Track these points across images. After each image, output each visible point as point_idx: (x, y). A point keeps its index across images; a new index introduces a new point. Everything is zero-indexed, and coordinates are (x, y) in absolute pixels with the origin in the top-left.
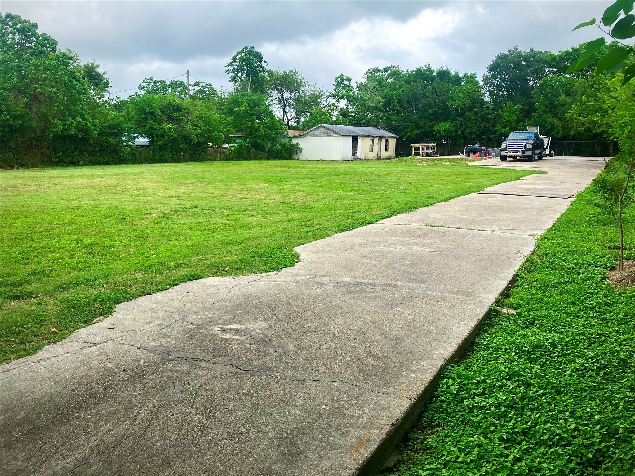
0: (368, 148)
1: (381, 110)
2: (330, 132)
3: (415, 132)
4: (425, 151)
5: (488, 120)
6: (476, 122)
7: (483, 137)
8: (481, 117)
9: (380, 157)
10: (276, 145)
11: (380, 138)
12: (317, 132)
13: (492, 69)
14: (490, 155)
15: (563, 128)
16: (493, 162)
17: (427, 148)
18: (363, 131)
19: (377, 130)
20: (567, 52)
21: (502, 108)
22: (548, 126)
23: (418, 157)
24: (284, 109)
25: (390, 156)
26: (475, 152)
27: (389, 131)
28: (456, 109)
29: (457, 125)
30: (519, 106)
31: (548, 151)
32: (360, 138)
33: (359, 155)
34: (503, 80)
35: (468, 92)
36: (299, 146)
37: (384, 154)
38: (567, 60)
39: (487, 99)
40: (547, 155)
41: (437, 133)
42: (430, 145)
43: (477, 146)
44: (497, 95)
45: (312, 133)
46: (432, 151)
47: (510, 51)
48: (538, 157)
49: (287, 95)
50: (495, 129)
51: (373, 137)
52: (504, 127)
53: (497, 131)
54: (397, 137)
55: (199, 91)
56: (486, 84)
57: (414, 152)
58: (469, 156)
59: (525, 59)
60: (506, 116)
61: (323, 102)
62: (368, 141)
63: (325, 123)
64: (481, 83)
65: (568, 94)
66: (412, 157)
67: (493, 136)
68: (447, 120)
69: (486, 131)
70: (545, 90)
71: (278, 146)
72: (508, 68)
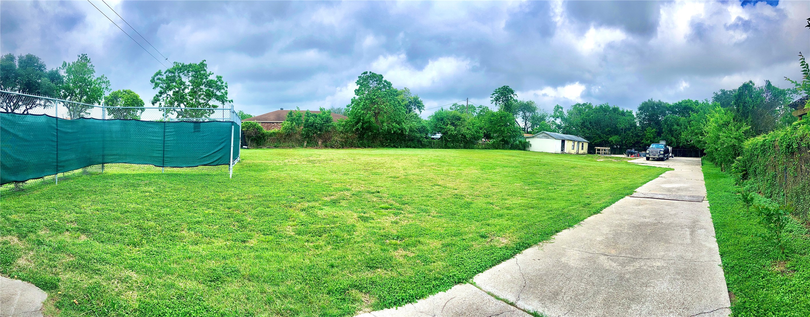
0: (571, 147)
1: (580, 126)
2: (548, 137)
3: (598, 141)
4: (603, 152)
5: (639, 136)
6: (632, 137)
7: (636, 145)
8: (635, 134)
9: (578, 153)
10: (516, 141)
11: (579, 142)
12: (541, 135)
13: (640, 109)
14: (640, 156)
15: (677, 142)
16: (642, 160)
17: (605, 150)
18: (569, 137)
19: (577, 137)
20: (676, 104)
21: (646, 130)
22: (669, 141)
23: (599, 155)
24: (526, 122)
25: (584, 153)
26: (632, 154)
27: (584, 138)
28: (622, 129)
29: (622, 138)
30: (654, 130)
31: (671, 155)
32: (566, 141)
33: (565, 151)
34: (646, 115)
35: (628, 120)
36: (530, 143)
37: (581, 151)
38: (676, 108)
39: (638, 125)
40: (671, 156)
41: (611, 142)
42: (607, 148)
43: (633, 150)
44: (643, 123)
45: (538, 136)
46: (607, 152)
47: (649, 100)
48: (666, 158)
49: (528, 114)
50: (642, 141)
51: (574, 141)
52: (647, 140)
53: (643, 143)
54: (589, 142)
55: (481, 111)
56: (638, 117)
57: (597, 152)
58: (628, 156)
59: (657, 106)
60: (648, 134)
61: (547, 119)
62: (571, 143)
63: (547, 131)
64: (635, 116)
65: (678, 125)
66: (595, 155)
67: (641, 145)
68: (616, 134)
69: (638, 142)
70: (667, 122)
71: (518, 142)
72: (648, 109)
